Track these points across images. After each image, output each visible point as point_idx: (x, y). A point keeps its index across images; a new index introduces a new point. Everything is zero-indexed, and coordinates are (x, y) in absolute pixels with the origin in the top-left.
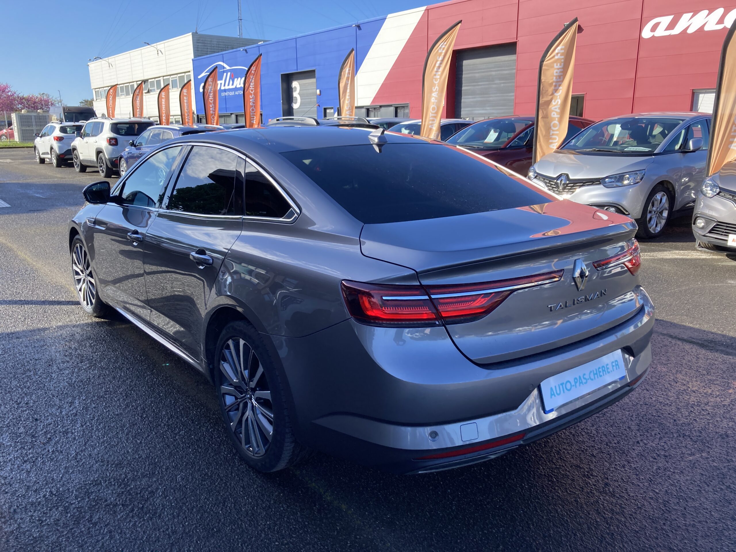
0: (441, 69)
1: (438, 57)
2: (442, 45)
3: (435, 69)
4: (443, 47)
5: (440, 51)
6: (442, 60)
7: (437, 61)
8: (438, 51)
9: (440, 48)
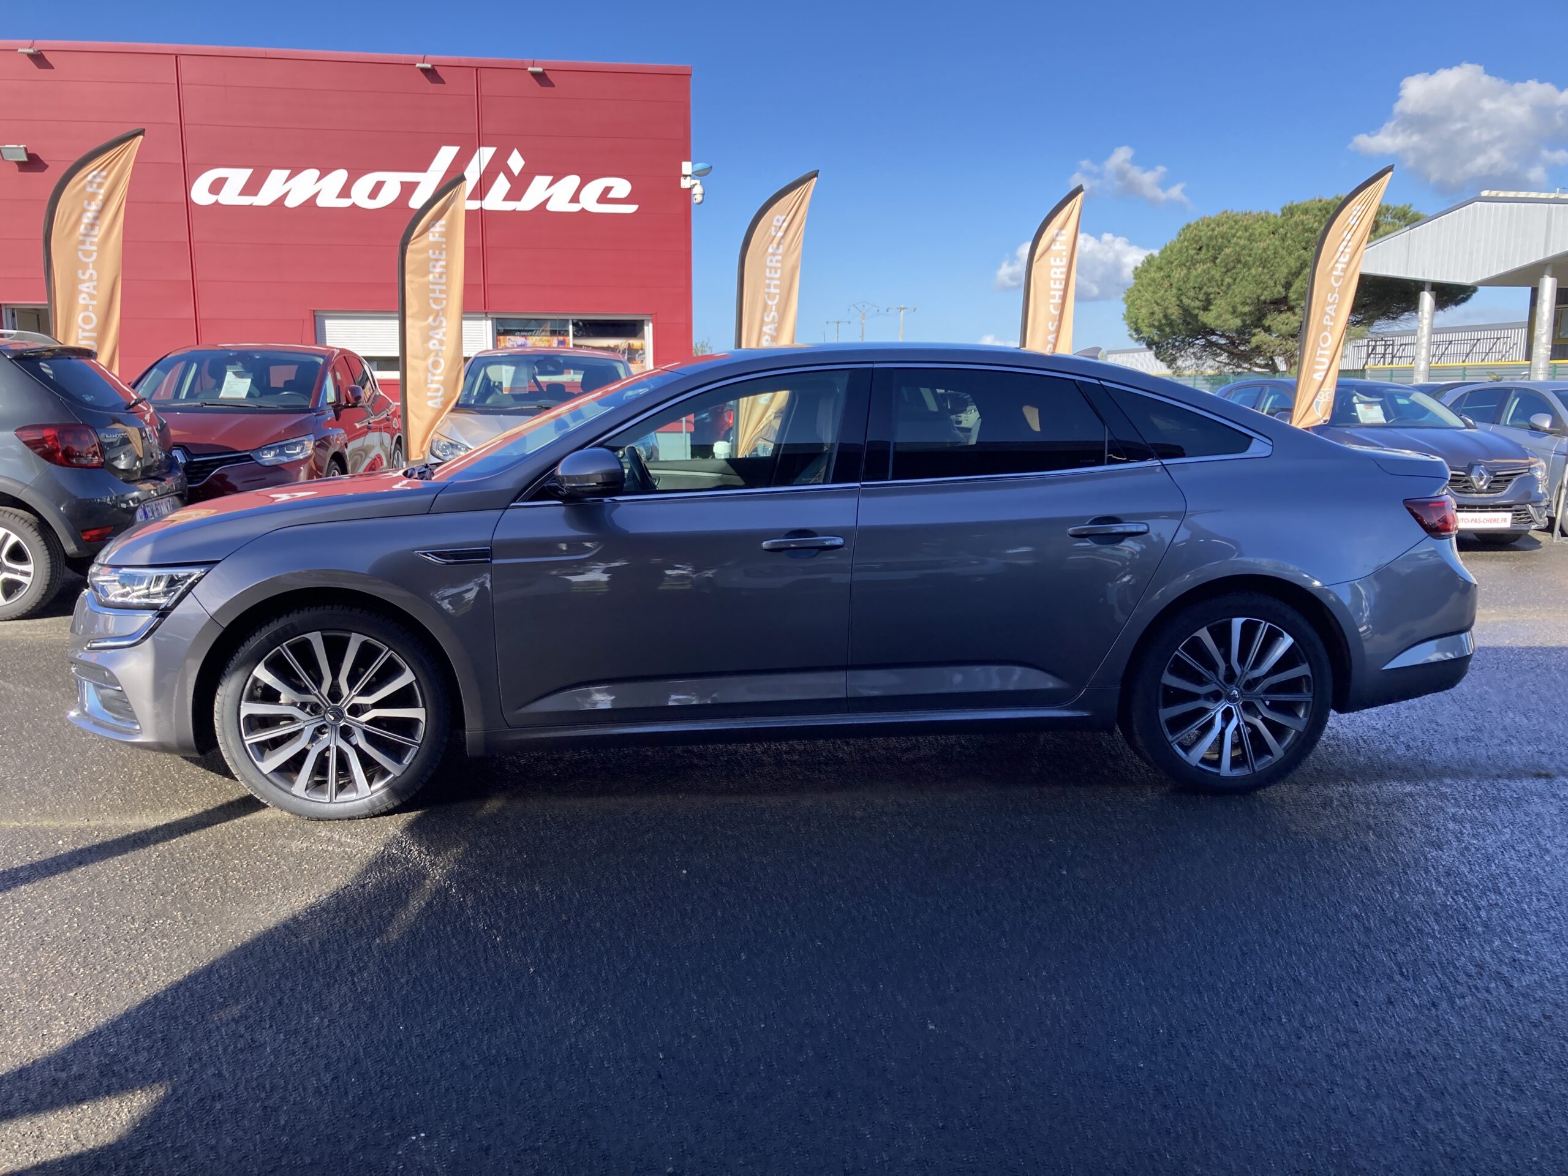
0: (99, 232)
1: (86, 202)
2: (95, 177)
3: (82, 229)
4: (98, 180)
5: (89, 190)
6: (101, 211)
7: (84, 211)
8: (84, 188)
9: (91, 182)
